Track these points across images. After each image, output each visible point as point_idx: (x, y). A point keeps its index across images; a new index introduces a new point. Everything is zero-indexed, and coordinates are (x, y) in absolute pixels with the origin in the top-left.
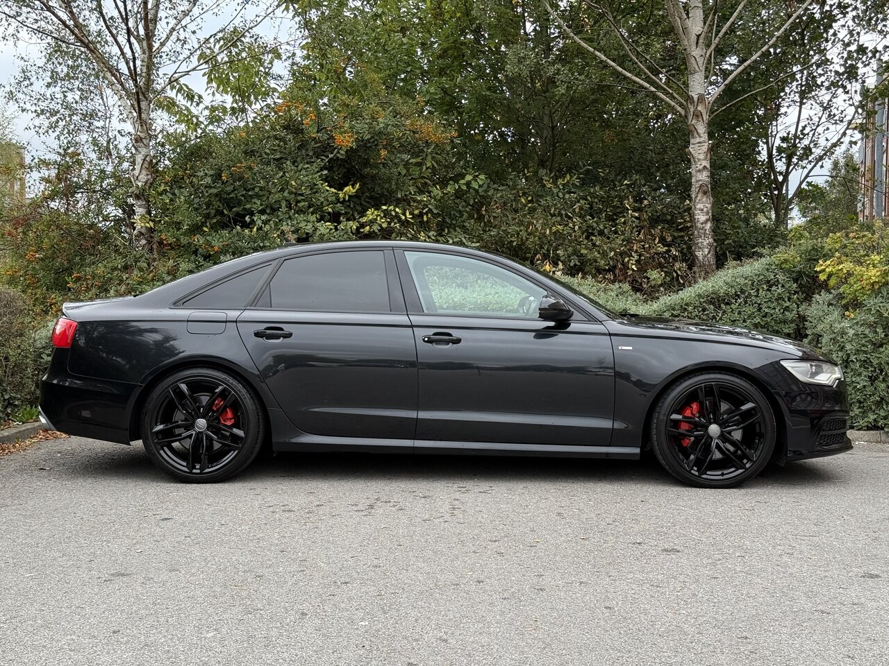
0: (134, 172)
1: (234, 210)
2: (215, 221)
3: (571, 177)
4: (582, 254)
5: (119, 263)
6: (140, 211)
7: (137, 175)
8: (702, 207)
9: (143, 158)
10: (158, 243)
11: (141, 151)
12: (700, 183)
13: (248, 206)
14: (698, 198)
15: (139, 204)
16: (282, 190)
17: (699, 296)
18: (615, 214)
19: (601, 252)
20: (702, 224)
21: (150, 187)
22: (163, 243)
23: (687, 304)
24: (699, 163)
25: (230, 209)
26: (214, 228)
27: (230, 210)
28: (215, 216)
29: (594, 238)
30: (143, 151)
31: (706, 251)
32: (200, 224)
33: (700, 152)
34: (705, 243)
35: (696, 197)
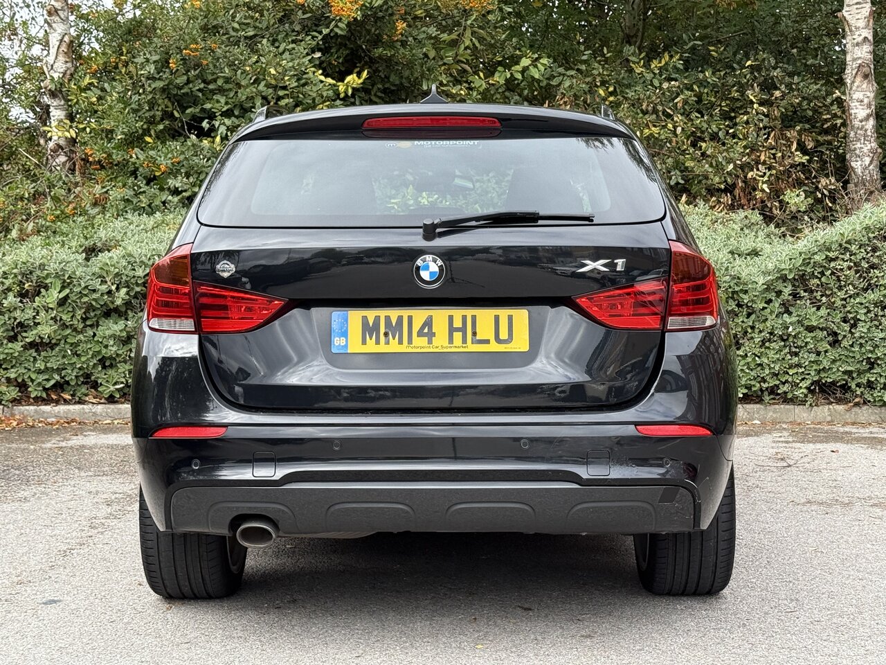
0: (48, 58)
1: (188, 111)
2: (161, 127)
3: (671, 57)
4: (687, 168)
5: (27, 188)
6: (57, 114)
7: (52, 62)
8: (861, 97)
9: (60, 38)
10: (82, 159)
11: (57, 29)
12: (860, 62)
13: (208, 106)
14: (856, 84)
15: (55, 104)
16: (257, 81)
17: (867, 228)
18: (733, 110)
19: (714, 164)
20: (861, 121)
21: (70, 80)
22: (88, 161)
23: (849, 242)
24: (858, 33)
25: (183, 109)
26: (160, 137)
27: (183, 112)
28: (162, 120)
29: (704, 145)
30: (60, 28)
31: (867, 160)
32: (140, 131)
33: (859, 16)
34: (865, 150)
35: (853, 82)
